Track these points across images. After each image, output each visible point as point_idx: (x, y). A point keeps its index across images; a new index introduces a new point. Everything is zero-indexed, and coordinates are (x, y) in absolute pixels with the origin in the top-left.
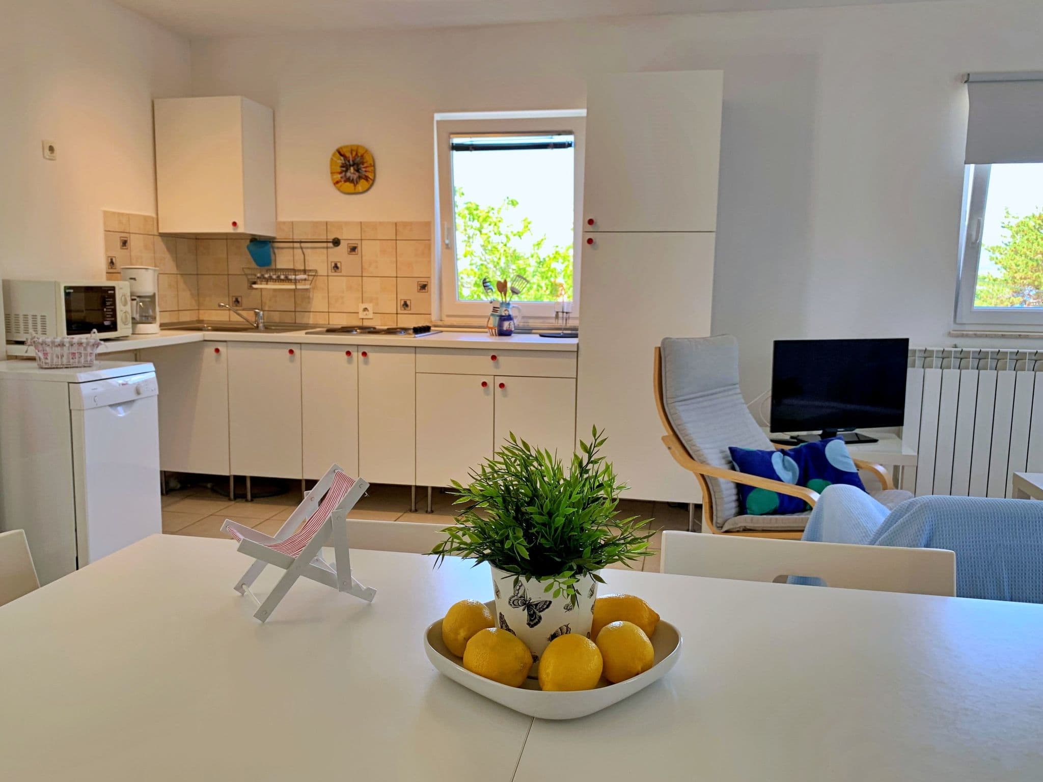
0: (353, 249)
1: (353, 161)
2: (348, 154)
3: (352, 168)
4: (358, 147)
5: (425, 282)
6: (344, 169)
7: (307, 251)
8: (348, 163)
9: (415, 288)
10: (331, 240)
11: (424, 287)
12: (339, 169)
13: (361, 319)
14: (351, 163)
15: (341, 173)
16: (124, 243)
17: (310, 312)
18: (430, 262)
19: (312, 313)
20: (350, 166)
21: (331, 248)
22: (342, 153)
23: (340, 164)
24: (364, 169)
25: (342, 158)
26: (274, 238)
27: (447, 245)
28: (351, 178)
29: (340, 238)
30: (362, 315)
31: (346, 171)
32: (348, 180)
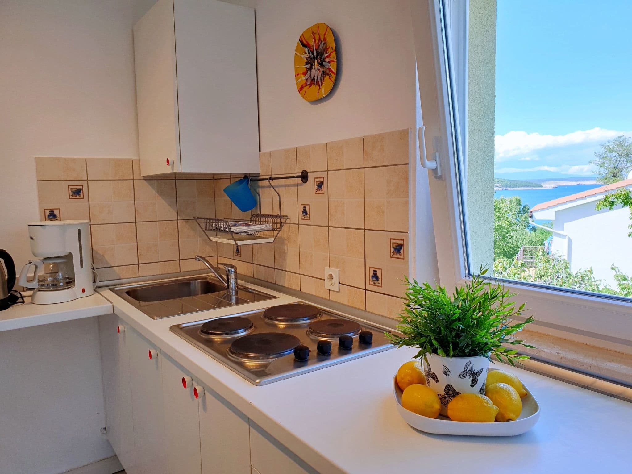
0: (320, 185)
1: (316, 50)
2: (312, 43)
3: (316, 61)
4: (318, 26)
5: (401, 240)
6: (309, 66)
7: (281, 190)
8: (312, 56)
9: (387, 249)
10: (300, 174)
11: (398, 248)
12: (304, 68)
13: (327, 289)
14: (315, 53)
15: (305, 74)
16: (77, 192)
17: (286, 271)
18: (407, 203)
19: (287, 272)
20: (314, 58)
21: (301, 185)
22: (305, 42)
23: (306, 60)
24: (327, 60)
25: (306, 50)
26: (258, 175)
27: (435, 171)
28: (316, 78)
29: (308, 171)
30: (327, 284)
31: (310, 69)
32: (314, 82)
